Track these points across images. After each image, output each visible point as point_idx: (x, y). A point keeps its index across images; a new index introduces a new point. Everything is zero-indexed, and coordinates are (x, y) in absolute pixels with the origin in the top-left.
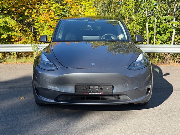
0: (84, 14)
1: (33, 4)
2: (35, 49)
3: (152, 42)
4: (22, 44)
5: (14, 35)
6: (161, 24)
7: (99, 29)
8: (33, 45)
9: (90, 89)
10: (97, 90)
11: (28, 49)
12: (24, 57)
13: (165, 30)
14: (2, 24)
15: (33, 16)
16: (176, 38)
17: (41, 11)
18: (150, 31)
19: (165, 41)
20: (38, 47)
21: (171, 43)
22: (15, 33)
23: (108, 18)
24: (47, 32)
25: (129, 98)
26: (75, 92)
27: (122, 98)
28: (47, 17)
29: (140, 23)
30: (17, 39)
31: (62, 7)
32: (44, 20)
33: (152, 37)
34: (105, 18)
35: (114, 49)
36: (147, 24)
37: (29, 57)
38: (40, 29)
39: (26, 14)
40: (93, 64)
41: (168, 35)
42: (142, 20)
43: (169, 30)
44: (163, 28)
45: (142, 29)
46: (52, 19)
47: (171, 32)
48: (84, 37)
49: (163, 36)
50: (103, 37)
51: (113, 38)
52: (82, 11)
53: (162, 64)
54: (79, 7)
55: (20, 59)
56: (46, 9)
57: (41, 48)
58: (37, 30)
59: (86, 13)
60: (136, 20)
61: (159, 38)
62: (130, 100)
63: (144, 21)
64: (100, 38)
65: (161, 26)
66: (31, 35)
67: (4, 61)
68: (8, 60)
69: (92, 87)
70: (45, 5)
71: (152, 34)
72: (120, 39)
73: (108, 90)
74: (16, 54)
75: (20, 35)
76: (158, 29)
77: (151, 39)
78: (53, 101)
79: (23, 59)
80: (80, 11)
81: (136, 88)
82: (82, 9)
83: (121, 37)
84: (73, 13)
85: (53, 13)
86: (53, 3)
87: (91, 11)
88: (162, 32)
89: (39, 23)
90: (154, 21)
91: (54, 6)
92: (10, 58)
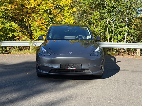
0: (65, 21)
1: (30, 13)
2: (32, 44)
3: (111, 41)
4: (22, 41)
5: (17, 35)
6: (117, 29)
7: (76, 31)
8: (30, 42)
9: (69, 66)
10: (73, 66)
11: (26, 45)
12: (24, 50)
13: (120, 33)
14: (9, 27)
15: (30, 22)
16: (127, 38)
17: (36, 19)
18: (110, 33)
19: (120, 40)
20: (33, 43)
21: (124, 41)
22: (17, 33)
23: (81, 26)
24: (40, 33)
25: (90, 72)
26: (61, 67)
27: (87, 71)
28: (40, 23)
29: (103, 28)
30: (18, 37)
31: (50, 16)
32: (37, 25)
33: (111, 37)
34: (79, 26)
35: (85, 45)
36: (108, 28)
37: (27, 50)
38: (35, 30)
39: (25, 20)
40: (70, 53)
41: (122, 36)
42: (104, 26)
43: (123, 33)
44: (119, 31)
45: (105, 32)
46: (43, 24)
47: (124, 34)
48: (65, 37)
49: (119, 37)
50: (77, 37)
51: (83, 38)
52: (63, 19)
53: (117, 55)
54: (62, 16)
55: (21, 51)
56: (39, 18)
57: (35, 44)
58: (32, 32)
59: (66, 20)
60: (100, 26)
61: (116, 38)
62: (91, 73)
63: (106, 27)
64: (75, 38)
65: (117, 30)
66: (28, 35)
67: (10, 52)
68: (13, 52)
69: (70, 65)
70: (38, 15)
71: (111, 36)
72: (88, 38)
73: (78, 67)
74: (18, 47)
75: (21, 34)
76: (116, 32)
77: (110, 39)
78: (48, 73)
79: (23, 51)
80: (62, 19)
81: (95, 65)
82: (64, 18)
83: (88, 37)
84: (57, 20)
85: (44, 20)
86: (44, 13)
87: (70, 19)
88: (118, 34)
89: (34, 27)
90: (112, 27)
91: (45, 15)
92: (14, 51)
